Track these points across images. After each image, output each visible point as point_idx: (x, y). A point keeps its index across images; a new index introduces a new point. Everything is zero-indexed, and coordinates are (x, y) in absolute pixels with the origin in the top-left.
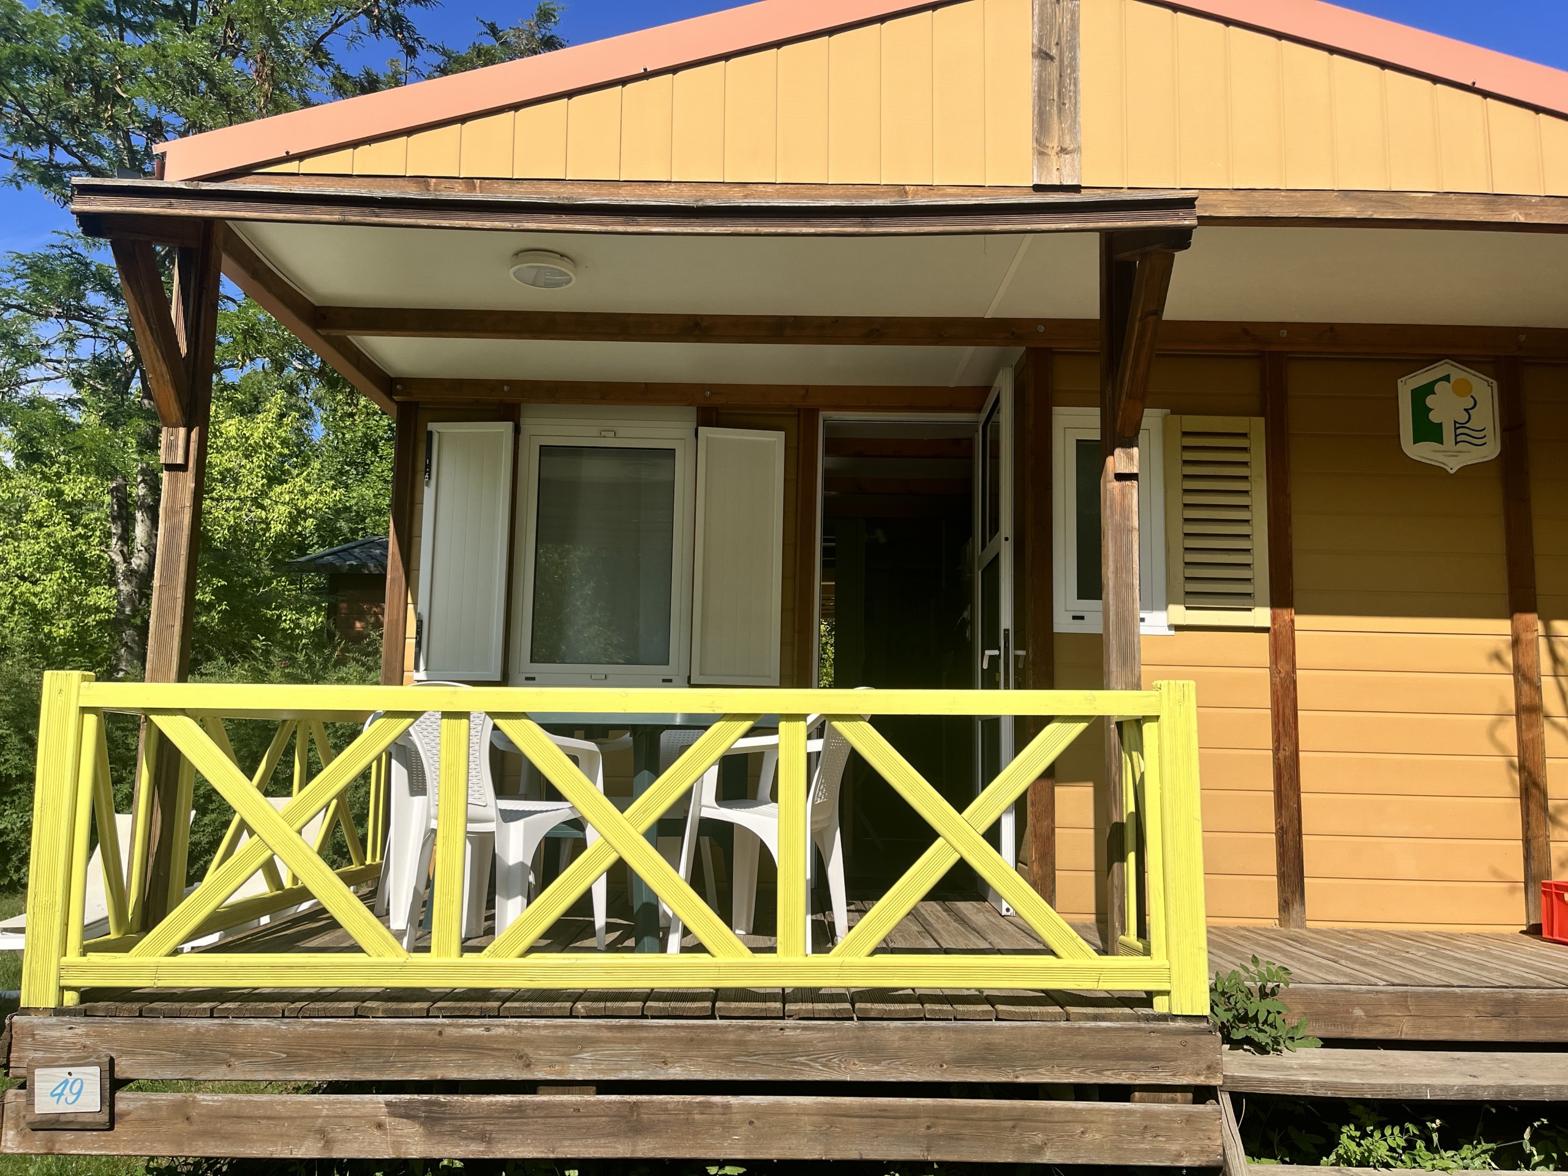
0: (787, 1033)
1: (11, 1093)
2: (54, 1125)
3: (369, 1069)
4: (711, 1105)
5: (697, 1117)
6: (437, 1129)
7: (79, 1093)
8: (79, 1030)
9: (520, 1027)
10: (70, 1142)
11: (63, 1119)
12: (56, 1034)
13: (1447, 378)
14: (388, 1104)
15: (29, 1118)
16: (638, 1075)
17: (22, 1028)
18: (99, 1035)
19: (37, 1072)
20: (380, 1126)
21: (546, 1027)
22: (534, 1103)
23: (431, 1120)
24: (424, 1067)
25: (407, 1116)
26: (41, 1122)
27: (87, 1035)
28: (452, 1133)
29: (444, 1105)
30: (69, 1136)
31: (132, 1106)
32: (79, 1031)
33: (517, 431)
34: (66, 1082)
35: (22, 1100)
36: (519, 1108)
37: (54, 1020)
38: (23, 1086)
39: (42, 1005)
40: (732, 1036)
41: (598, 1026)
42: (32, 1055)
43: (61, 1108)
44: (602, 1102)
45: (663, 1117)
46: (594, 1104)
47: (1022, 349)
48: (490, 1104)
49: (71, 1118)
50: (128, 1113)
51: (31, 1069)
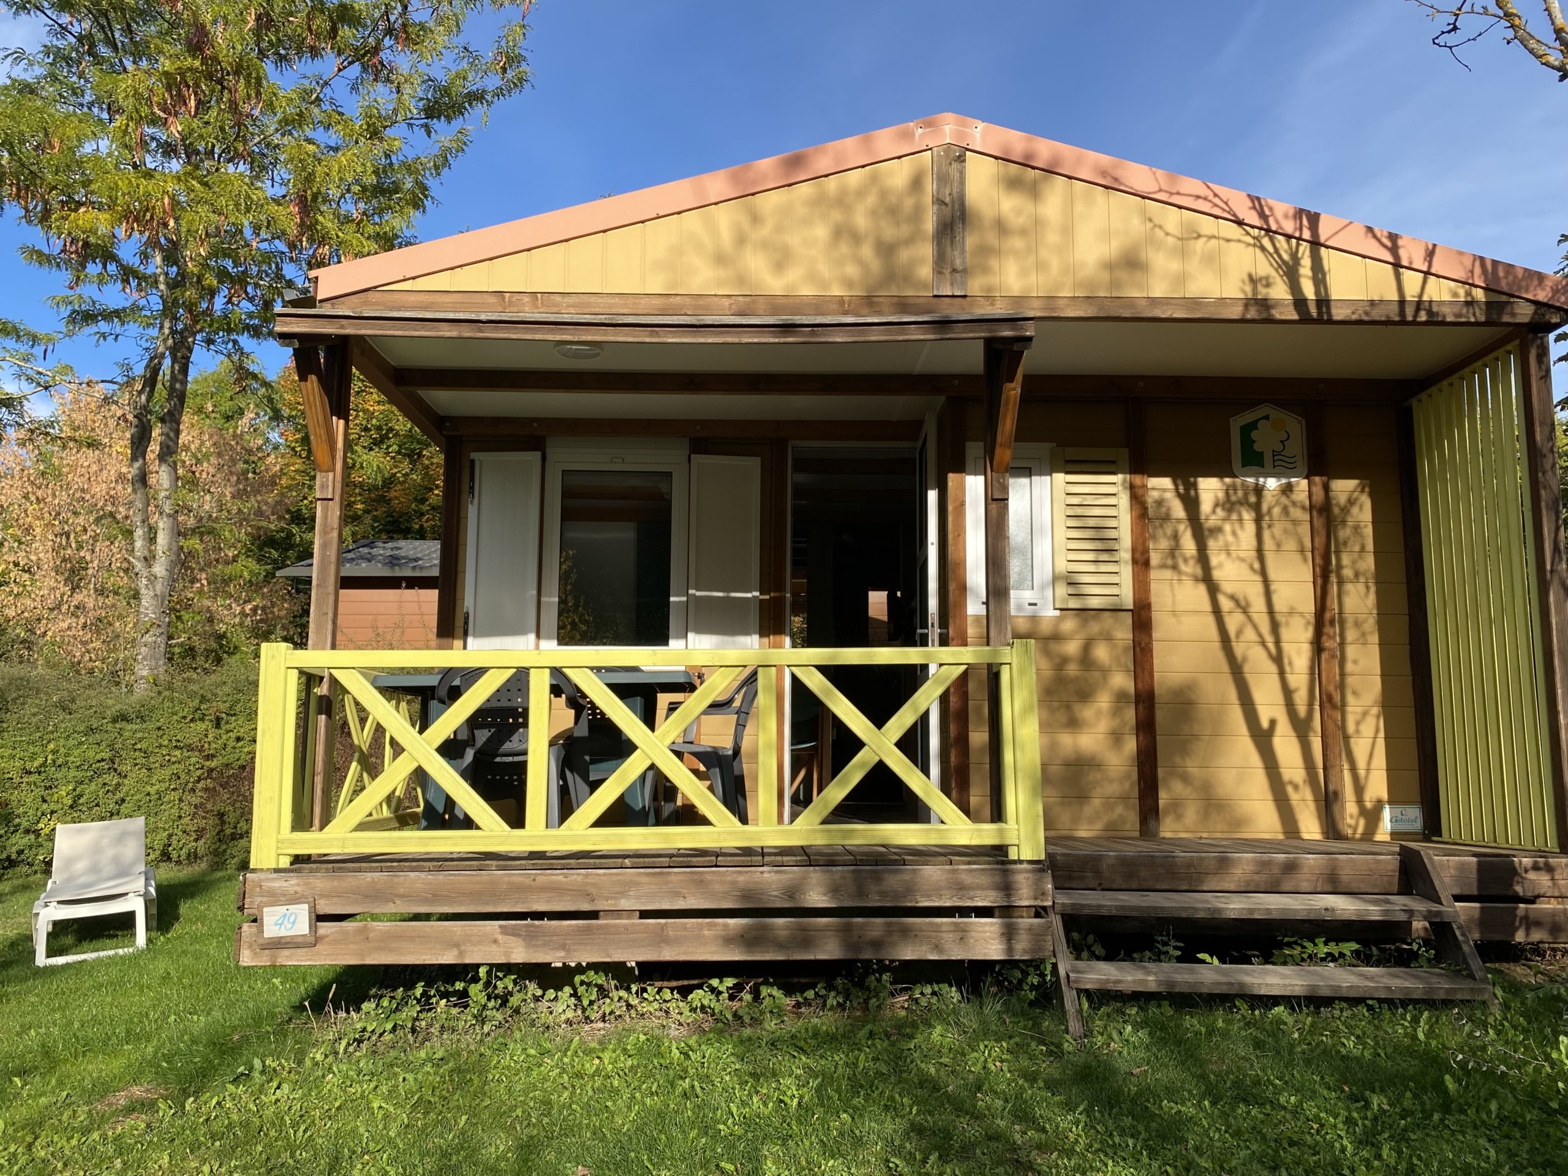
0: (765, 875)
1: (246, 927)
2: (278, 944)
3: (487, 904)
4: (715, 925)
5: (706, 933)
6: (533, 943)
7: (294, 923)
8: (292, 882)
9: (586, 875)
10: (287, 957)
11: (283, 941)
12: (277, 884)
13: (1267, 417)
14: (501, 927)
15: (260, 941)
16: (666, 906)
17: (253, 881)
18: (306, 884)
19: (265, 910)
20: (496, 941)
21: (604, 875)
22: (598, 925)
23: (530, 938)
24: (524, 903)
25: (514, 935)
26: (269, 944)
27: (298, 885)
28: (544, 945)
29: (538, 927)
30: (286, 952)
31: (329, 932)
32: (292, 884)
33: (544, 458)
34: (285, 915)
35: (254, 930)
36: (588, 928)
37: (275, 875)
38: (255, 921)
39: (265, 867)
40: (729, 878)
41: (640, 874)
42: (260, 899)
43: (283, 933)
44: (643, 924)
45: (683, 933)
46: (638, 925)
47: (942, 399)
48: (569, 926)
49: (289, 940)
50: (327, 936)
51: (260, 908)
